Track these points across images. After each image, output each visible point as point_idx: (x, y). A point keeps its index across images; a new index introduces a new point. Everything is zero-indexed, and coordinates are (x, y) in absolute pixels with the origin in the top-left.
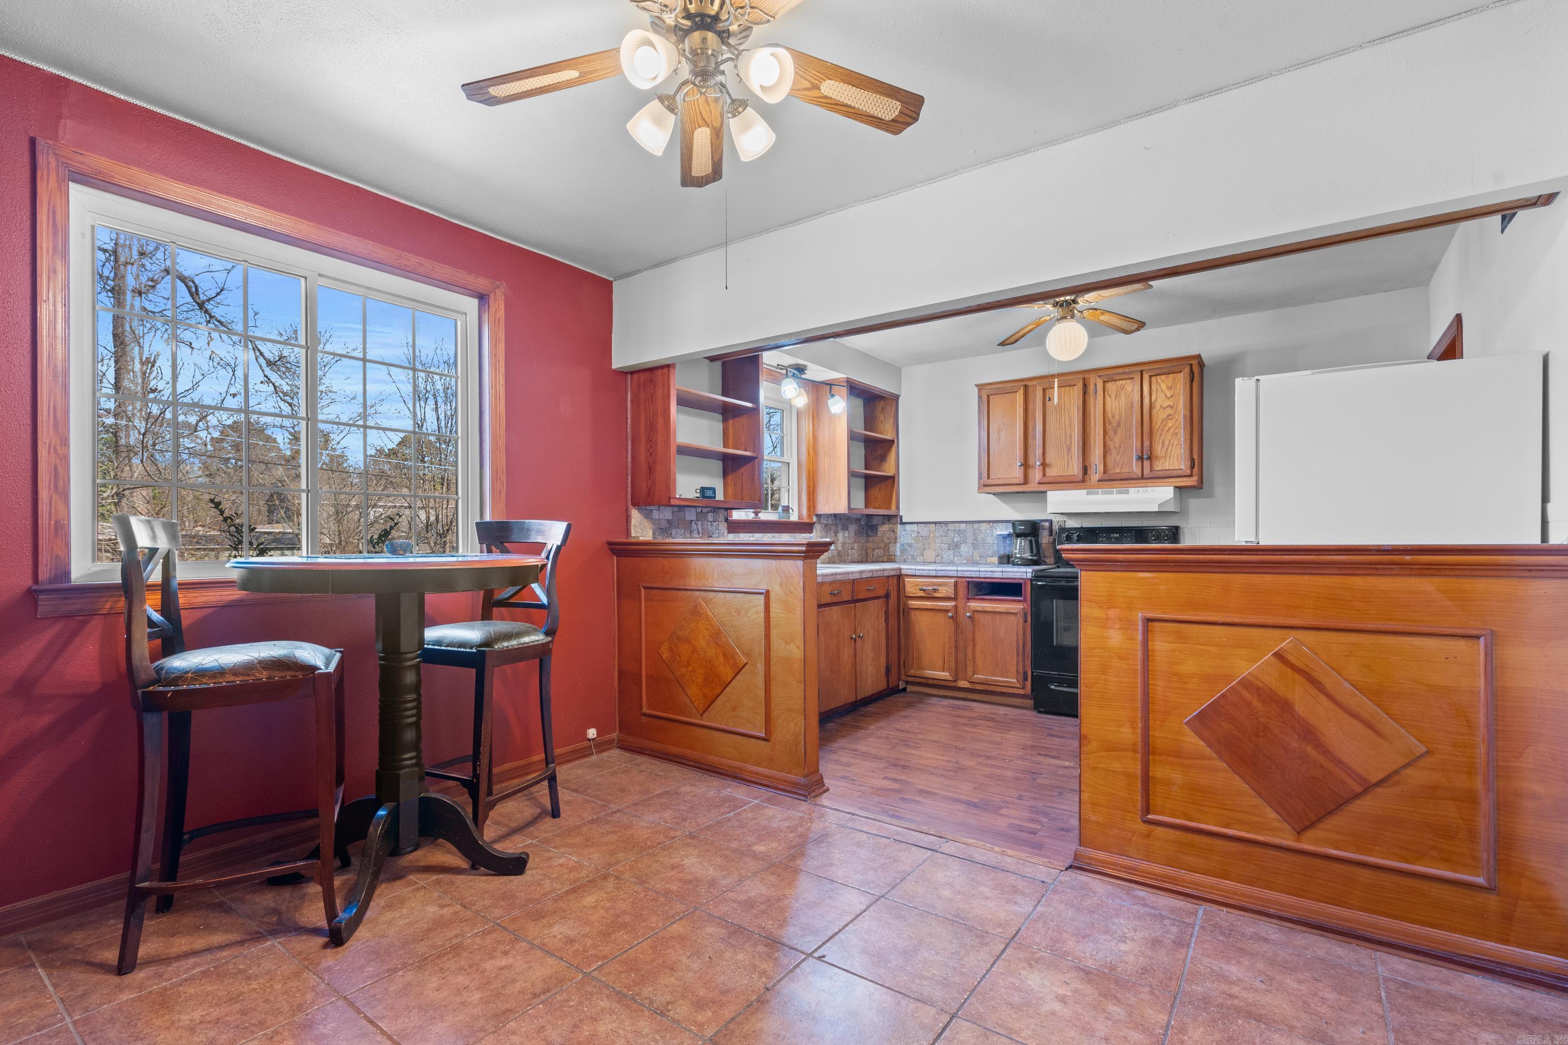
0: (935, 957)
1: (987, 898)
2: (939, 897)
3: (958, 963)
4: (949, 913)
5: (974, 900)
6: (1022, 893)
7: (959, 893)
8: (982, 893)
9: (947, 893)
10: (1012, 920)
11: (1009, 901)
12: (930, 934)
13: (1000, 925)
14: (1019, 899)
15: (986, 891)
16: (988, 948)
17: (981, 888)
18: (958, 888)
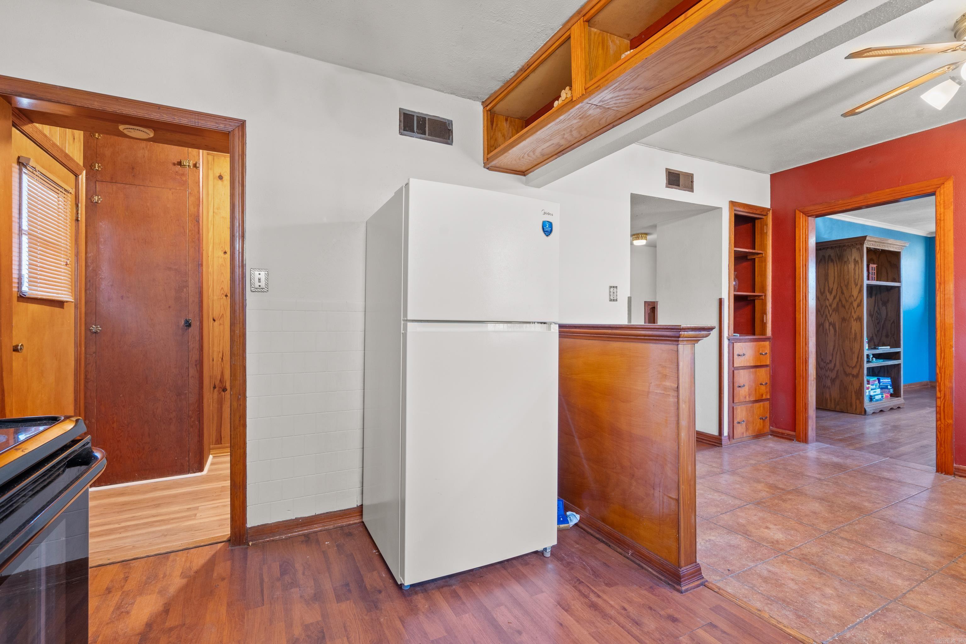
0: (840, 555)
1: (793, 580)
2: (835, 589)
3: (824, 550)
4: (828, 576)
5: (805, 581)
6: (760, 576)
7: (817, 589)
8: (796, 584)
9: (829, 591)
10: (778, 563)
11: (775, 574)
12: (844, 567)
13: (788, 562)
14: (765, 573)
15: (792, 585)
16: (802, 552)
17: (796, 587)
18: (817, 593)
